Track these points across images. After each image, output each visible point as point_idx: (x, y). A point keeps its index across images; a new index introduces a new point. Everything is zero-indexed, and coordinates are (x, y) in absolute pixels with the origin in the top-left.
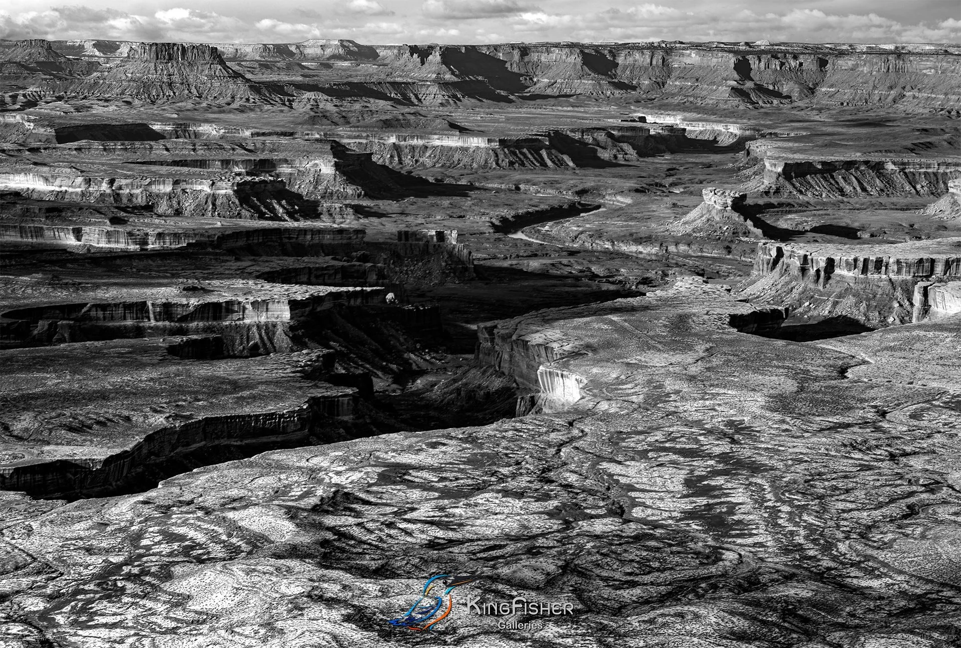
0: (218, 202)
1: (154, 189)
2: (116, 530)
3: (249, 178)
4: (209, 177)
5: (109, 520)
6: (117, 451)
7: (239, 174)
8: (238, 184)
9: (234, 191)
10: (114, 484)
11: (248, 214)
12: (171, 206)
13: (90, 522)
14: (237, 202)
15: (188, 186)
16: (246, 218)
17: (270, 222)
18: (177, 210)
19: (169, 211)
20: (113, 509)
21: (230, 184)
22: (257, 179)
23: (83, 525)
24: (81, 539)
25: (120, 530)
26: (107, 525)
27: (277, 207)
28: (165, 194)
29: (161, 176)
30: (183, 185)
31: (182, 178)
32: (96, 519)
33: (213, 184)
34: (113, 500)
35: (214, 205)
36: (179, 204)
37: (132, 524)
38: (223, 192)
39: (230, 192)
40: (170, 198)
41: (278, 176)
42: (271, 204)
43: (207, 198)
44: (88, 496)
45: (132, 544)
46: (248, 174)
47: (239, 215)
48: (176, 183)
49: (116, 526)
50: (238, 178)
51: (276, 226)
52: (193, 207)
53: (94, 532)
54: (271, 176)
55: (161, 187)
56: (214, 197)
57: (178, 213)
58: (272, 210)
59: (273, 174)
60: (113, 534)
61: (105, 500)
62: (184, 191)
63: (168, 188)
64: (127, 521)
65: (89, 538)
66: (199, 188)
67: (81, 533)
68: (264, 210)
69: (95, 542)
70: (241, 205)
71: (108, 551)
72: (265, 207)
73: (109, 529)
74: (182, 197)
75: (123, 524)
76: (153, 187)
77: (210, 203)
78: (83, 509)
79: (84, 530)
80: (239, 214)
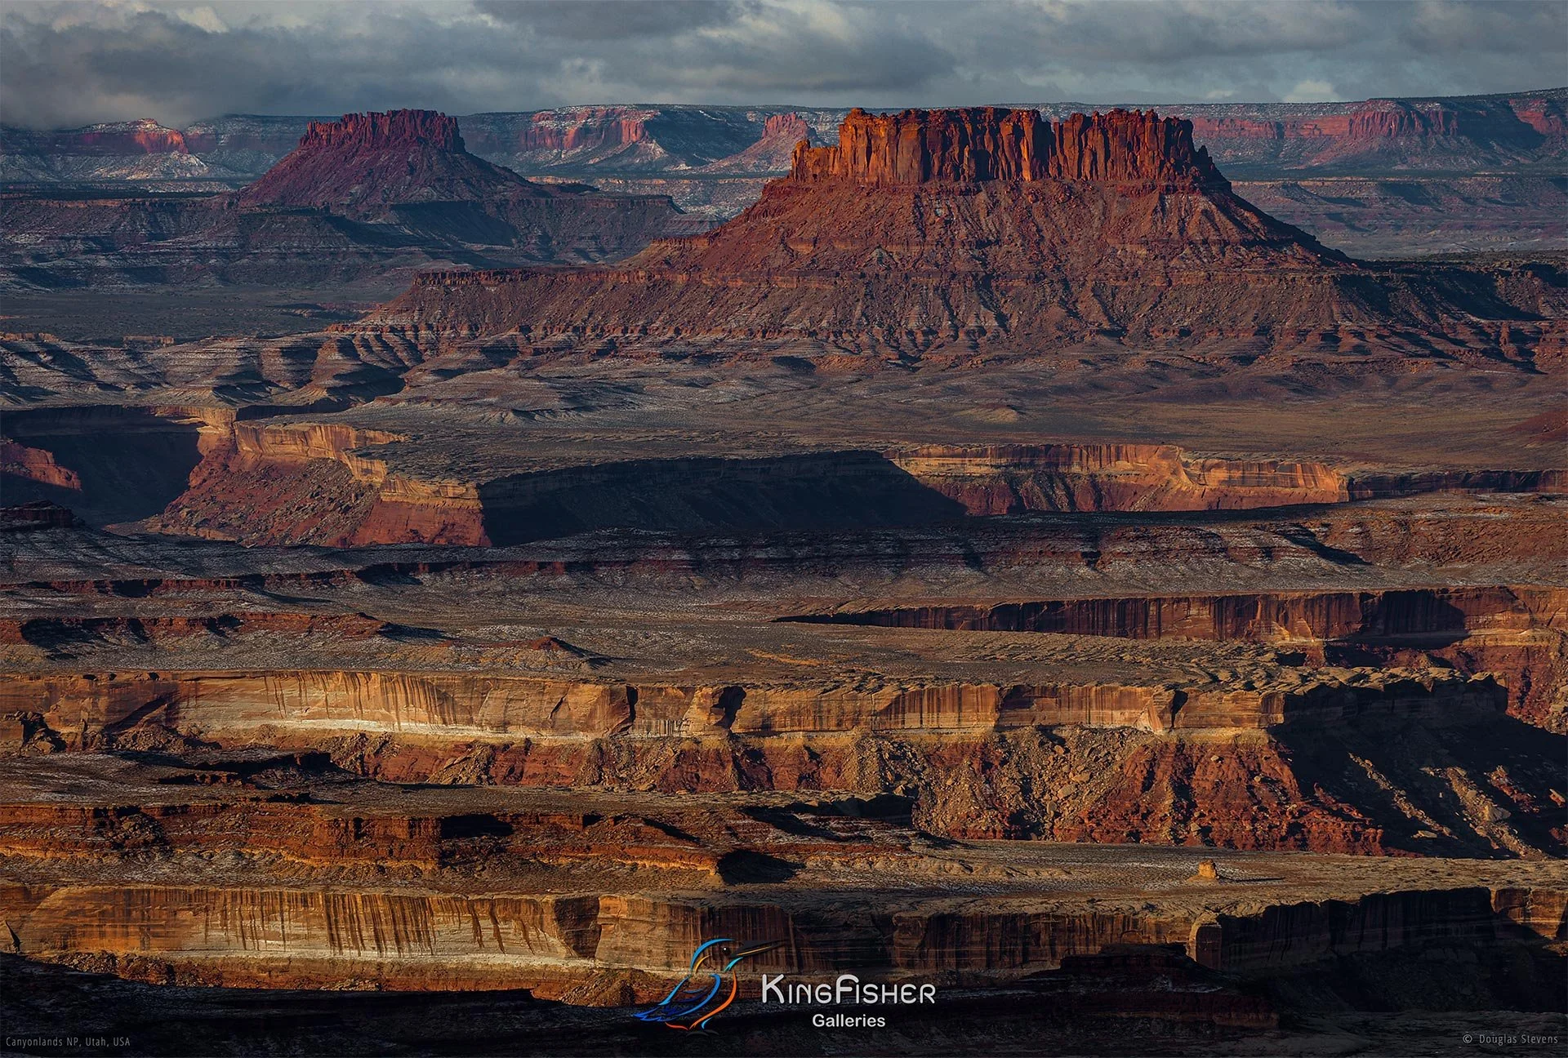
0: (1202, 781)
1: (916, 727)
3: (1341, 675)
4: (1160, 675)
7: (1294, 659)
8: (1292, 702)
9: (1274, 730)
11: (1336, 828)
12: (992, 802)
14: (1286, 775)
15: (1067, 715)
16: (1327, 843)
17: (1438, 863)
18: (1016, 818)
19: (983, 823)
21: (1254, 700)
22: (1376, 679)
27: (1468, 795)
28: (962, 749)
29: (946, 671)
30: (1046, 712)
31: (1040, 679)
33: (1179, 701)
35: (1182, 789)
36: (1026, 790)
38: (1227, 734)
39: (1254, 734)
40: (986, 766)
41: (1471, 661)
42: (1442, 784)
43: (1153, 762)
46: (1334, 656)
47: (1298, 836)
48: (1014, 700)
50: (1291, 676)
51: (1464, 880)
52: (1087, 802)
54: (1441, 663)
55: (948, 720)
56: (1185, 760)
57: (1021, 826)
58: (1447, 810)
59: (1449, 654)
62: (1048, 735)
63: (979, 726)
66: (1117, 719)
68: (1408, 810)
70: (1306, 791)
72: (1415, 797)
74: (1041, 763)
76: (912, 720)
77: (1164, 784)
80: (1294, 828)
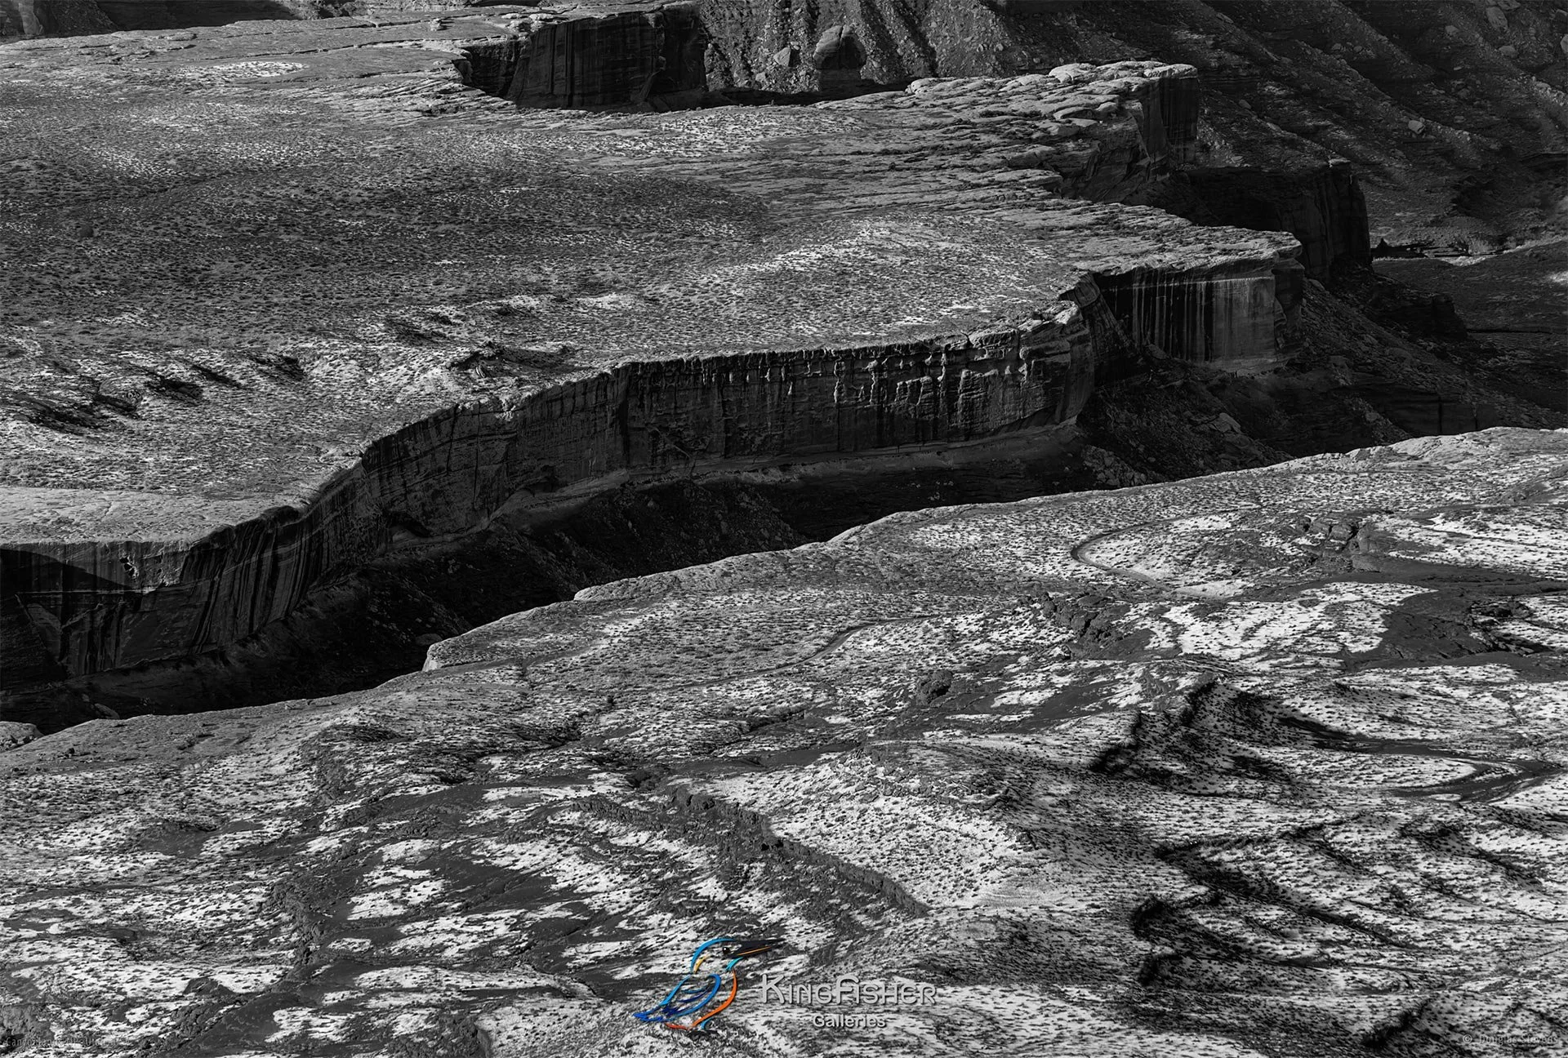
2: (242, 851)
5: (212, 808)
6: (248, 509)
10: (233, 653)
13: (132, 820)
20: (231, 762)
23: (100, 832)
24: (97, 889)
25: (261, 853)
26: (205, 831)
32: (156, 806)
34: (226, 723)
37: (311, 826)
44: (126, 708)
45: (312, 915)
49: (244, 837)
53: (150, 860)
60: (230, 869)
61: (194, 722)
64: (292, 813)
65: (129, 886)
67: (96, 863)
69: (152, 906)
71: (207, 943)
73: (214, 847)
75: (271, 828)
78: (98, 764)
79: (107, 851)
